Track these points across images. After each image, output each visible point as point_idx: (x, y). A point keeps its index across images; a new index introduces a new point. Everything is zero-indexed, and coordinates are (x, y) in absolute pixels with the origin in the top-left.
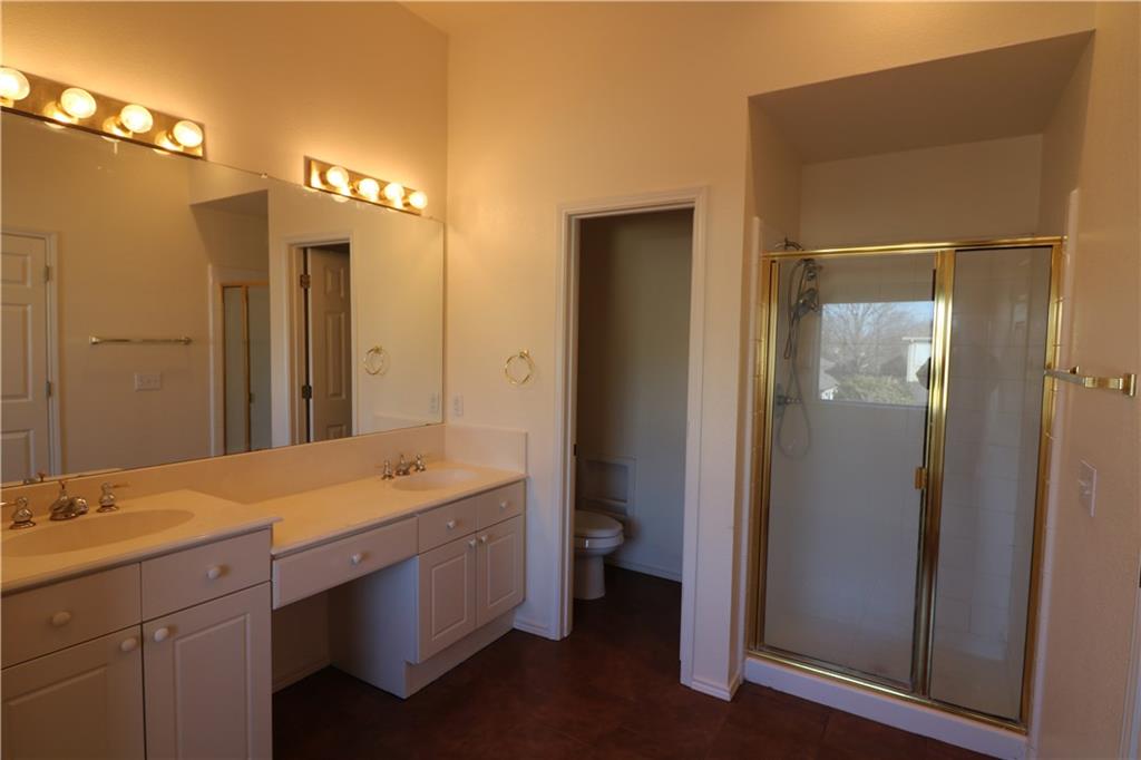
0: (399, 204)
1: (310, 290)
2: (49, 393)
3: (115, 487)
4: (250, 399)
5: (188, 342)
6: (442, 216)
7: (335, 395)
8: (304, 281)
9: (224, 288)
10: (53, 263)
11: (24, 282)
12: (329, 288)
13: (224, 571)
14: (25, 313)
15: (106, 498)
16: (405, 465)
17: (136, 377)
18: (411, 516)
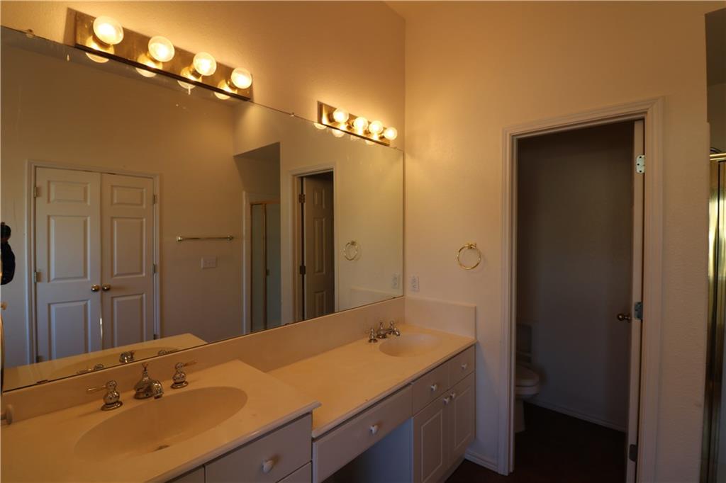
0: (376, 137)
1: (305, 204)
2: (155, 271)
3: (186, 365)
4: (267, 272)
5: (231, 238)
6: (402, 148)
7: (319, 271)
8: (302, 198)
9: (252, 205)
10: (157, 192)
11: (142, 204)
12: (316, 203)
13: (276, 459)
14: (142, 223)
15: (178, 376)
16: (384, 330)
17: (202, 260)
18: (409, 384)
